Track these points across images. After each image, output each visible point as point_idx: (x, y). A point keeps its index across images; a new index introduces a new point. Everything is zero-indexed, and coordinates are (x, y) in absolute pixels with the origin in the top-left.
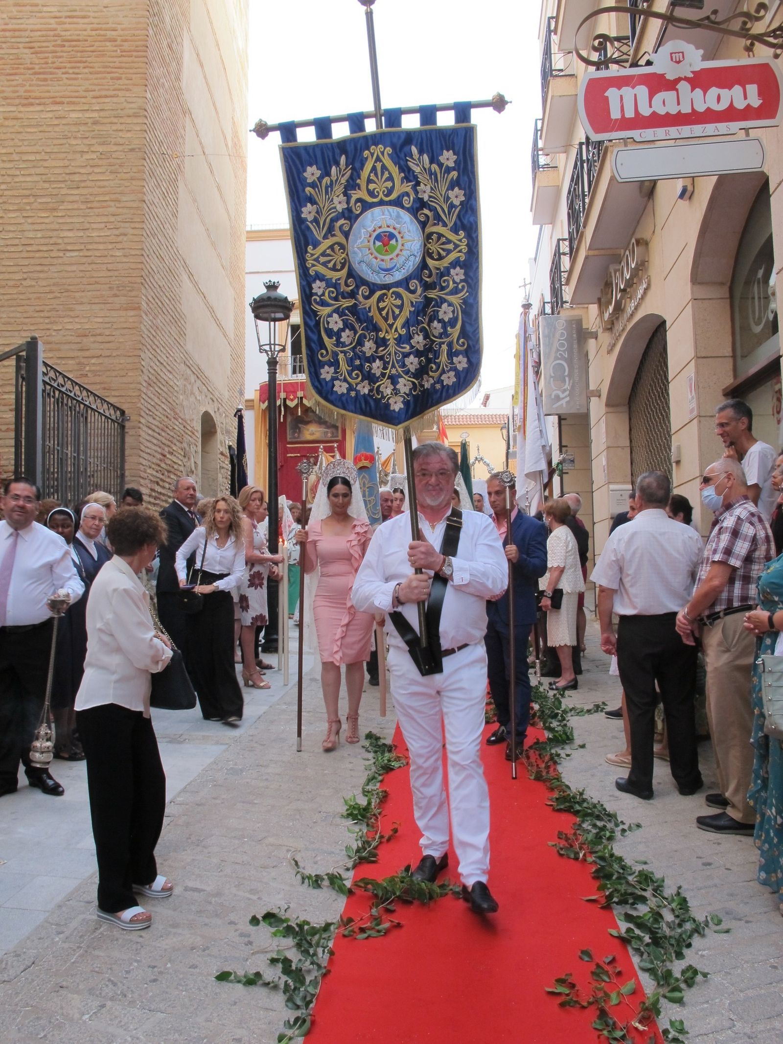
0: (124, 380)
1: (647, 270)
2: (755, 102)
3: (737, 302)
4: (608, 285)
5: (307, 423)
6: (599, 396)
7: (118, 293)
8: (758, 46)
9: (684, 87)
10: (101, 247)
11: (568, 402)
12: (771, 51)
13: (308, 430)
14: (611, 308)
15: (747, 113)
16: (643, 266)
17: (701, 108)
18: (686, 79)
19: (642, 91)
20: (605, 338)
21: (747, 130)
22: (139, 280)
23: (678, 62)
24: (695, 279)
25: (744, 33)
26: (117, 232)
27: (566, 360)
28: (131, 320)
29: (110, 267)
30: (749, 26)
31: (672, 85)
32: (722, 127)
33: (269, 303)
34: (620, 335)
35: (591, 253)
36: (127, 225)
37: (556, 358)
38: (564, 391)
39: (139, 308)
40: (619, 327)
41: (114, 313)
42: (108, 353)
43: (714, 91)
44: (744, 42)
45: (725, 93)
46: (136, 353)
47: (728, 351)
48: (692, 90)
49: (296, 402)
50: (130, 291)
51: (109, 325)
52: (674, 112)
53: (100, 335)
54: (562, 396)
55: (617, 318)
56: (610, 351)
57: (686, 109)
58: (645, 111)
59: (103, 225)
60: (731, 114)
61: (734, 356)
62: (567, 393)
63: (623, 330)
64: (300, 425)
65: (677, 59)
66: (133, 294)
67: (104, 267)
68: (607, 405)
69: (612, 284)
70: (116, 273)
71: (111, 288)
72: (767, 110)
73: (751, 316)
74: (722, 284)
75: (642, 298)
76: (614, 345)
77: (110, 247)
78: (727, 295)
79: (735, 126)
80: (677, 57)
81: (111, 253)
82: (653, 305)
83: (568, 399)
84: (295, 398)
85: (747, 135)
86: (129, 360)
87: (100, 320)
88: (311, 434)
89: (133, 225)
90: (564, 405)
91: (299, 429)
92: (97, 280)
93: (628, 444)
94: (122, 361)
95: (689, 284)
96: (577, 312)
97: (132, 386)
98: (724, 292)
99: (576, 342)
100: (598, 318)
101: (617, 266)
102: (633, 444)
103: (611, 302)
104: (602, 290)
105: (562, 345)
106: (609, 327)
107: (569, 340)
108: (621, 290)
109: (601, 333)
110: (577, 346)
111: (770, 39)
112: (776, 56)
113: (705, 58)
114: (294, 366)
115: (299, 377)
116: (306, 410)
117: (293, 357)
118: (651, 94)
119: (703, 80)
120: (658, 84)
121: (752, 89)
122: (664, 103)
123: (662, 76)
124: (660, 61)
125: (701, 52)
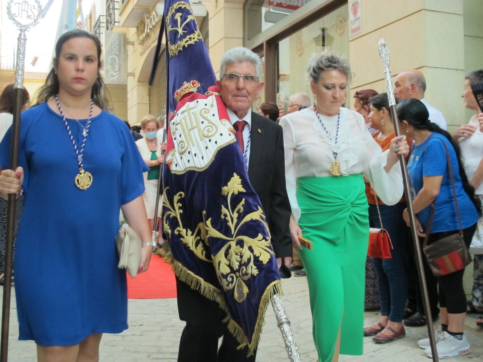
4: (142, 23)
6: (134, 76)
11: (117, 78)
14: (144, 35)
20: (140, 48)
27: (117, 56)
34: (148, 48)
35: (136, 7)
38: (115, 72)
40: (146, 44)
54: (114, 74)
55: (146, 39)
56: (142, 54)
62: (117, 73)
63: (150, 46)
68: (139, 81)
69: (145, 24)
76: (144, 52)
83: (117, 76)
85: (201, 3)
90: (115, 80)
93: (148, 102)
96: (123, 30)
99: (122, 46)
100: (136, 36)
101: (148, 16)
102: (151, 102)
103: (144, 32)
104: (139, 23)
105: (115, 47)
106: (142, 42)
107: (119, 45)
108: (150, 29)
109: (136, 44)
110: (122, 49)
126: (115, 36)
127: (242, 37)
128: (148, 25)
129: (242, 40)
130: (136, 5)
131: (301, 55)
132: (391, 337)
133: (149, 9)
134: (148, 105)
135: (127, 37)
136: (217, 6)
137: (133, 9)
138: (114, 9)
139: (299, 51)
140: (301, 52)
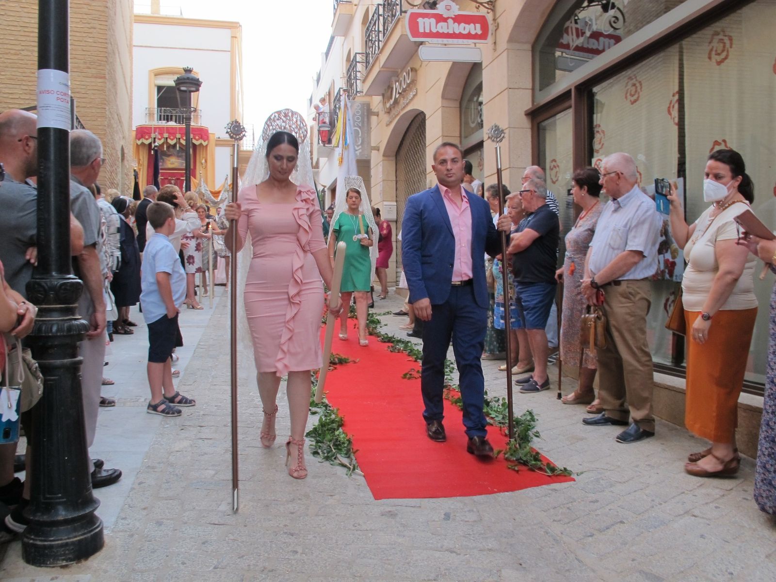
0: (95, 123)
1: (415, 84)
2: (479, 32)
3: (463, 111)
4: (390, 88)
5: (169, 156)
6: (378, 150)
7: (90, 66)
8: (481, 7)
9: (450, 21)
10: (78, 34)
11: (360, 153)
12: (487, 10)
13: (169, 161)
14: (392, 101)
15: (476, 36)
16: (414, 82)
17: (457, 32)
18: (452, 18)
19: (433, 21)
20: (385, 118)
21: (475, 43)
22: (105, 59)
23: (448, 10)
24: (444, 97)
26: (89, 26)
27: (360, 127)
28: (99, 84)
29: (84, 48)
31: (445, 20)
32: (466, 41)
33: (188, 81)
34: (396, 117)
35: (382, 69)
36: (96, 22)
37: (355, 126)
38: (358, 146)
39: (104, 78)
40: (394, 112)
41: (88, 80)
42: (84, 105)
43: (463, 25)
44: (476, 4)
45: (467, 26)
46: (103, 106)
48: (454, 23)
49: (162, 141)
50: (98, 65)
51: (83, 87)
52: (446, 32)
53: (78, 93)
54: (357, 148)
55: (394, 107)
56: (387, 125)
57: (451, 32)
58: (434, 31)
59: (78, 20)
60: (469, 36)
61: (460, 137)
62: (360, 147)
63: (398, 115)
64: (164, 157)
65: (448, 8)
66: (101, 68)
67: (80, 48)
68: (384, 156)
69: (393, 88)
70: (89, 53)
71: (85, 63)
72: (483, 36)
73: (469, 117)
74: (456, 100)
75: (412, 99)
76: (391, 122)
77: (85, 35)
78: (458, 106)
79: (471, 41)
80: (448, 7)
81: (85, 39)
82: (417, 105)
83: (360, 151)
84: (162, 138)
85: (475, 46)
86: (98, 111)
87: (78, 83)
88: (171, 164)
89: (100, 23)
90: (359, 155)
91: (163, 160)
92: (76, 56)
93: (395, 179)
94: (94, 111)
95: (440, 99)
96: (366, 99)
97: (100, 127)
98: (457, 104)
99: (366, 117)
100: (381, 105)
101: (397, 79)
102: (398, 179)
103: (391, 98)
104: (385, 90)
105: (358, 118)
106: (389, 111)
107: (362, 116)
108: (399, 93)
109: (382, 114)
110: (366, 120)
111: (486, 5)
112: (488, 13)
113: (460, 9)
114: (160, 116)
115: (163, 123)
116: (169, 146)
117: (159, 108)
118: (437, 23)
119: (458, 19)
120: (440, 19)
121: (478, 26)
122: (442, 28)
123: (441, 15)
124: (440, 9)
125: (458, 7)
126: (358, 106)
127: (531, 87)
128: (396, 89)
129: (531, 91)
130: (382, 67)
131: (635, 101)
133: (397, 72)
134: (395, 183)
135: (371, 108)
136: (495, 50)
137: (379, 72)
138: (356, 78)
139: (632, 96)
140: (635, 97)
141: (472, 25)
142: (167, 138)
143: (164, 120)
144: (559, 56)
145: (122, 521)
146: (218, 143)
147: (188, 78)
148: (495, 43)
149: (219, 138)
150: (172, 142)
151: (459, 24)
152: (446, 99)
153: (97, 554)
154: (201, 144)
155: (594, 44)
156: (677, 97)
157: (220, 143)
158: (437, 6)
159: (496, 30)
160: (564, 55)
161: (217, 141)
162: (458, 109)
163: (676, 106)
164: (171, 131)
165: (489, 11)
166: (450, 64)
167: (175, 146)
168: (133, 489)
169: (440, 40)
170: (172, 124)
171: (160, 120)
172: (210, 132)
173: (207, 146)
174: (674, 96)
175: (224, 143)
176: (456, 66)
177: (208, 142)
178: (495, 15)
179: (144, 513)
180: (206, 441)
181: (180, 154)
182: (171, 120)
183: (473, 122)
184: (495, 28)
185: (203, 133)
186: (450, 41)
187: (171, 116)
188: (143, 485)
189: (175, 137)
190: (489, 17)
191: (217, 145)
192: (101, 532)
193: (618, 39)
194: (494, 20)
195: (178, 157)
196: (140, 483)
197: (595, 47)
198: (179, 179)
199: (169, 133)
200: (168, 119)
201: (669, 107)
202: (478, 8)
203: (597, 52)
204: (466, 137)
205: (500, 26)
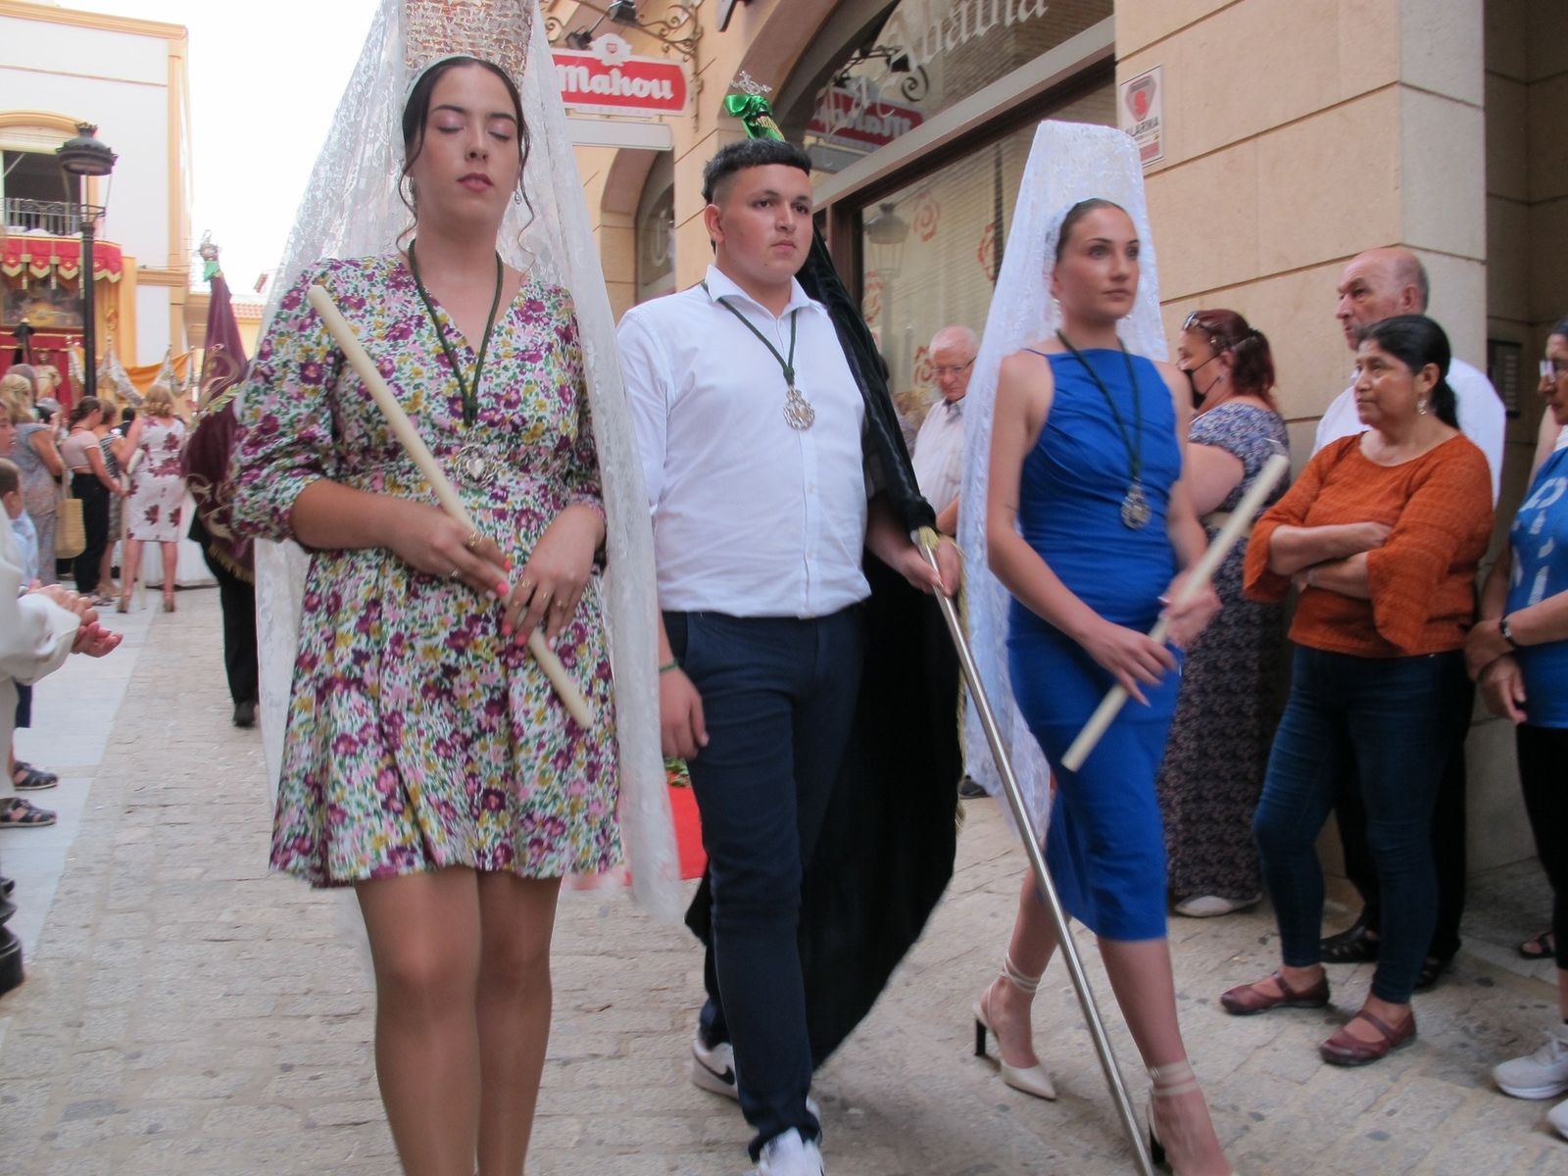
2: (669, 95)
3: (641, 233)
5: (35, 301)
8: (672, 50)
9: (615, 73)
12: (682, 55)
13: (34, 311)
15: (661, 103)
17: (628, 93)
18: (617, 67)
19: (584, 71)
21: (661, 116)
23: (612, 52)
24: (605, 208)
25: (661, 37)
30: (665, 33)
31: (606, 70)
32: (643, 111)
33: (87, 152)
43: (638, 81)
44: (660, 44)
45: (646, 83)
47: (630, 278)
49: (18, 269)
52: (607, 92)
57: (616, 93)
58: (585, 89)
60: (648, 102)
61: (636, 283)
64: (22, 304)
65: (612, 50)
72: (676, 103)
73: (654, 248)
74: (629, 214)
78: (632, 225)
79: (653, 112)
80: (612, 47)
84: (18, 263)
85: (661, 120)
91: (20, 308)
95: (598, 212)
98: (629, 222)
111: (681, 46)
112: (685, 61)
113: (633, 52)
114: (12, 215)
115: (18, 232)
116: (33, 281)
117: (9, 199)
118: (591, 75)
119: (631, 70)
120: (596, 68)
121: (667, 84)
122: (600, 84)
123: (599, 61)
124: (598, 49)
125: (629, 47)
131: (931, 235)
132: (1376, 1049)
139: (925, 225)
140: (928, 230)
141: (655, 82)
142: (28, 264)
143: (21, 224)
144: (812, 146)
145: (50, 945)
146: (142, 277)
147: (87, 147)
148: (697, 116)
149: (144, 267)
150: (41, 273)
151: (632, 78)
152: (609, 211)
153: (16, 990)
154: (105, 280)
155: (874, 125)
156: (991, 234)
157: (147, 277)
158: (592, 44)
159: (699, 93)
160: (822, 142)
161: (140, 273)
162: (632, 231)
163: (991, 249)
164: (39, 250)
165: (687, 57)
166: (615, 151)
167: (46, 281)
168: (56, 901)
169: (596, 108)
170: (40, 234)
171: (12, 224)
172: (125, 253)
173: (117, 284)
174: (988, 231)
175: (156, 278)
176: (625, 157)
177: (122, 275)
178: (696, 65)
179: (87, 932)
180: (178, 827)
181: (58, 299)
182: (37, 226)
183: (659, 258)
184: (697, 90)
185: (111, 257)
186: (615, 109)
187: (37, 216)
188: (75, 894)
189: (47, 263)
190: (687, 69)
191: (140, 282)
192: (19, 953)
193: (916, 119)
194: (696, 74)
195: (55, 303)
196: (69, 892)
197: (876, 130)
198: (56, 351)
199: (33, 253)
200: (30, 222)
201: (981, 249)
202: (666, 51)
203: (881, 140)
204: (647, 284)
205: (707, 86)
